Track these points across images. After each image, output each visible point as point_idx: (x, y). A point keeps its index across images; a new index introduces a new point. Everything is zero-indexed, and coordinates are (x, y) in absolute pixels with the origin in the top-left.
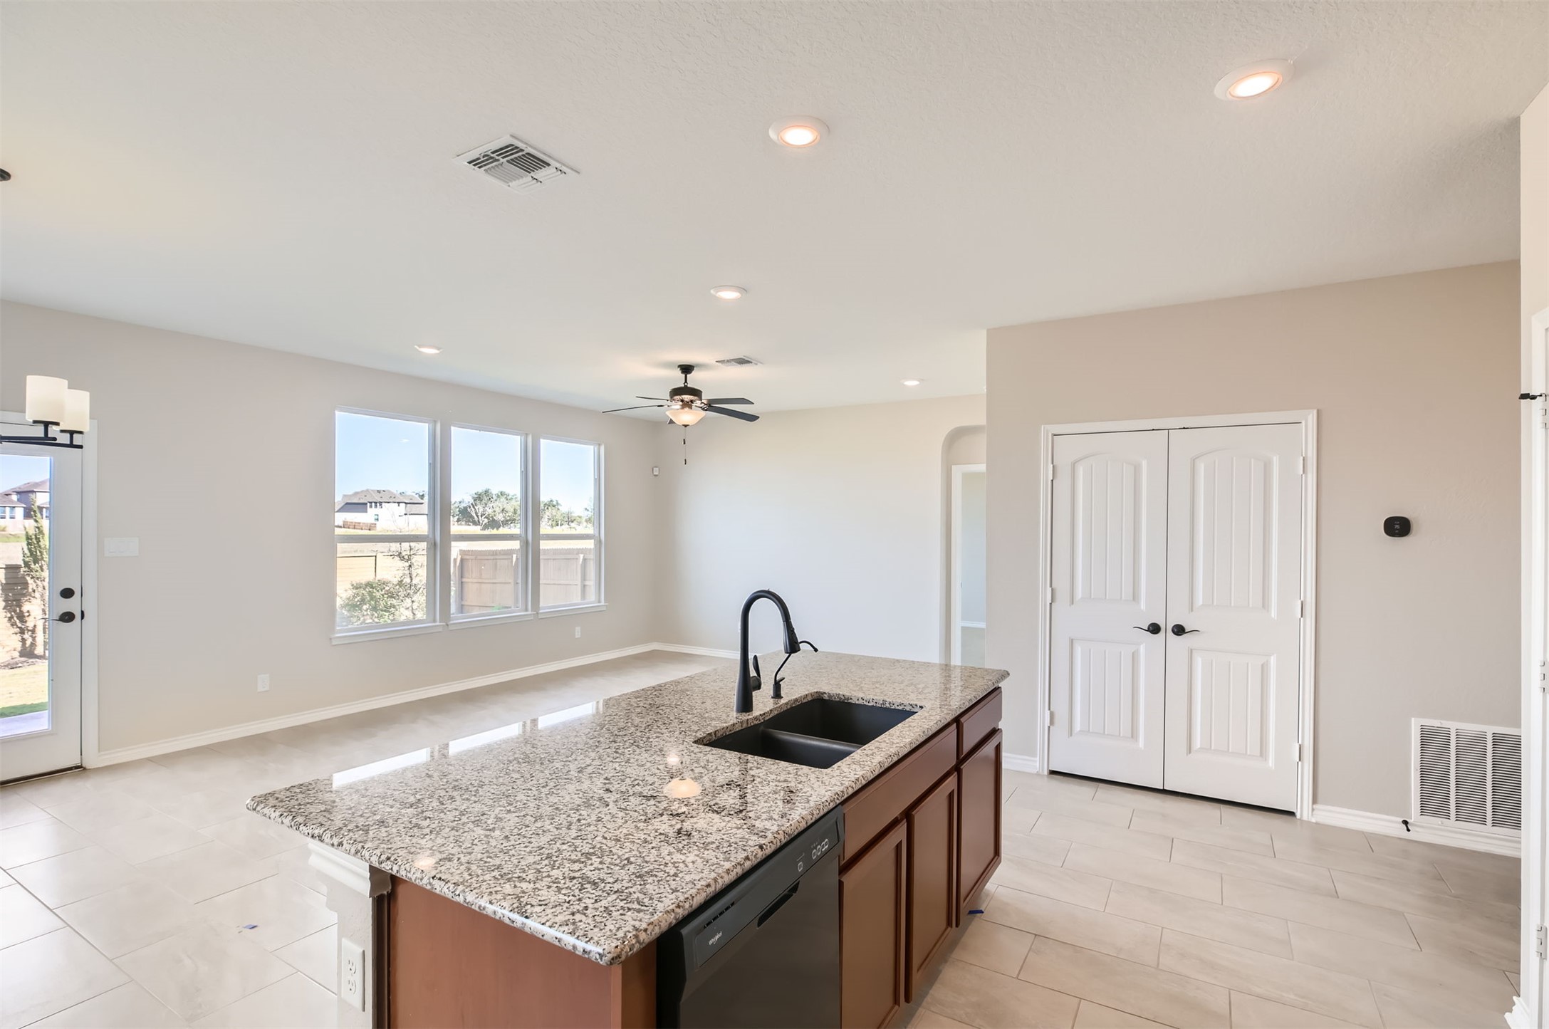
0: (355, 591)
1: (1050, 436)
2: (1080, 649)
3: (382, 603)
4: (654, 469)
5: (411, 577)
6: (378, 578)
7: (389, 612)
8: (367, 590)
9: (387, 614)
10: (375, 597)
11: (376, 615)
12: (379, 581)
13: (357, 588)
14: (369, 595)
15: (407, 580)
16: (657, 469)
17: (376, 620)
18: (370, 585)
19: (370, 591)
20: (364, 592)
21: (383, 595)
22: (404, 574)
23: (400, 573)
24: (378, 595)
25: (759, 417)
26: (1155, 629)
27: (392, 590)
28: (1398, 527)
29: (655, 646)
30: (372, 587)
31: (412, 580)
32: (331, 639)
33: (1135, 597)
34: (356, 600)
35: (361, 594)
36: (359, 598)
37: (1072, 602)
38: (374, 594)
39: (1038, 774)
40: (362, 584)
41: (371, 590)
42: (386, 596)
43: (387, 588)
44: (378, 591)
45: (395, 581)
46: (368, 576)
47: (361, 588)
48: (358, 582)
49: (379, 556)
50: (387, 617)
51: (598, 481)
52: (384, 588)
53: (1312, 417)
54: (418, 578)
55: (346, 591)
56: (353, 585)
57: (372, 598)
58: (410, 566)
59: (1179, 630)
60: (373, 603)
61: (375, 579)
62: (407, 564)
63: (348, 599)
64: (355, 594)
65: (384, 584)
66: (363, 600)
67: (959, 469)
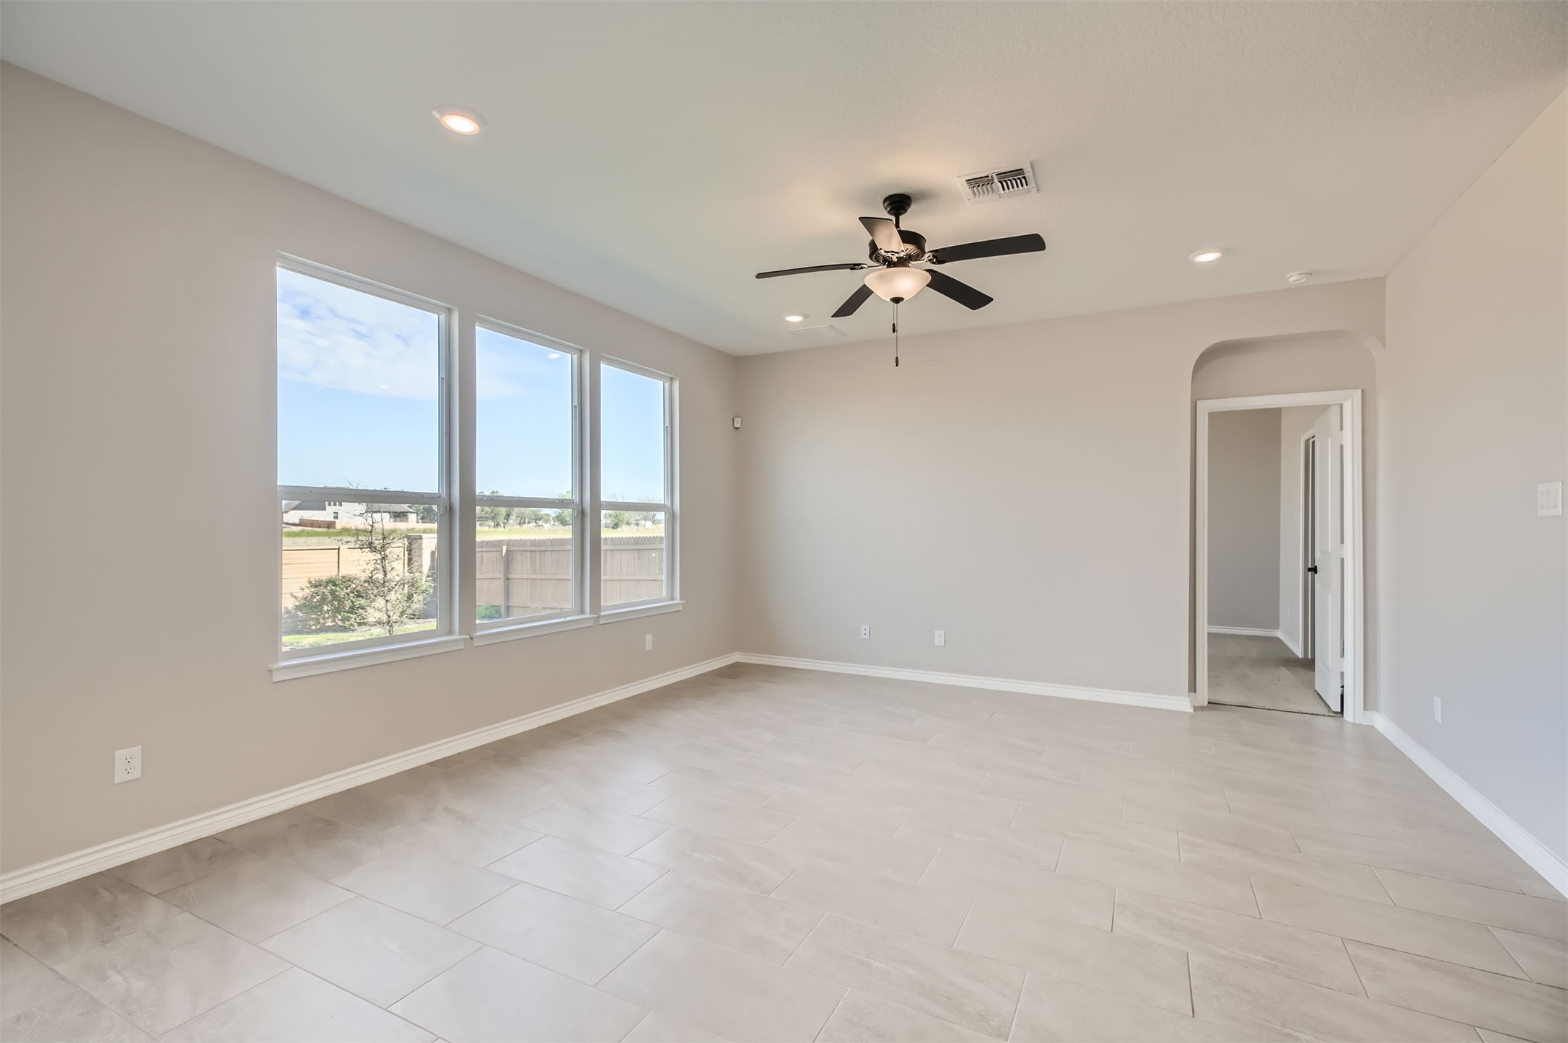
0: (313, 590)
3: (348, 604)
4: (736, 419)
5: (385, 572)
6: (343, 573)
7: (356, 613)
8: (329, 588)
9: (354, 616)
10: (339, 596)
11: (340, 617)
12: (342, 577)
13: (316, 586)
14: (331, 594)
15: (380, 576)
16: (740, 419)
17: (340, 623)
18: (332, 582)
19: (332, 590)
20: (324, 591)
21: (348, 594)
22: (376, 569)
23: (371, 567)
24: (342, 594)
25: (992, 300)
27: (359, 588)
29: (738, 657)
30: (335, 585)
31: (385, 575)
32: (270, 671)
34: (315, 600)
35: (320, 593)
36: (318, 598)
38: (337, 593)
40: (322, 581)
41: (333, 588)
42: (352, 595)
43: (354, 586)
44: (342, 589)
45: (363, 576)
46: (328, 572)
47: (321, 585)
48: (317, 578)
49: (344, 548)
50: (353, 619)
51: (669, 431)
52: (350, 586)
54: (394, 573)
55: (302, 589)
56: (310, 583)
57: (335, 597)
58: (384, 558)
60: (336, 603)
61: (338, 575)
62: (379, 556)
63: (305, 599)
64: (313, 593)
65: (349, 581)
66: (323, 600)
67: (1205, 407)
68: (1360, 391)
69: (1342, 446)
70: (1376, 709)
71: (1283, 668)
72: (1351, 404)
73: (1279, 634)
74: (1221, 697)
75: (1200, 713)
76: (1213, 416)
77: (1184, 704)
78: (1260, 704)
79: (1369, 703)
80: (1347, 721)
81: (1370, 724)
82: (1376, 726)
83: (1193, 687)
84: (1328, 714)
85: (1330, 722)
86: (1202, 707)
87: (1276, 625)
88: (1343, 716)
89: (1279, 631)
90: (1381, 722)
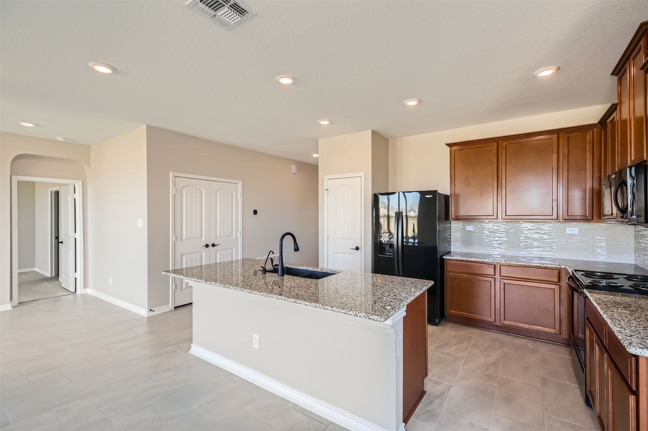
1: (174, 177)
2: (185, 257)
26: (207, 246)
28: (255, 212)
33: (201, 237)
37: (182, 241)
39: (171, 311)
53: (241, 182)
59: (213, 245)
67: (15, 179)
68: (81, 181)
69: (75, 199)
70: (88, 287)
71: (44, 282)
72: (79, 185)
73: (35, 269)
74: (25, 299)
75: (16, 309)
76: (19, 183)
77: (8, 307)
78: (43, 297)
79: (85, 286)
80: (78, 294)
81: (86, 293)
82: (88, 293)
83: (11, 299)
84: (70, 294)
85: (71, 297)
86: (16, 306)
87: (34, 266)
88: (76, 293)
89: (35, 268)
90: (90, 291)
